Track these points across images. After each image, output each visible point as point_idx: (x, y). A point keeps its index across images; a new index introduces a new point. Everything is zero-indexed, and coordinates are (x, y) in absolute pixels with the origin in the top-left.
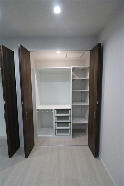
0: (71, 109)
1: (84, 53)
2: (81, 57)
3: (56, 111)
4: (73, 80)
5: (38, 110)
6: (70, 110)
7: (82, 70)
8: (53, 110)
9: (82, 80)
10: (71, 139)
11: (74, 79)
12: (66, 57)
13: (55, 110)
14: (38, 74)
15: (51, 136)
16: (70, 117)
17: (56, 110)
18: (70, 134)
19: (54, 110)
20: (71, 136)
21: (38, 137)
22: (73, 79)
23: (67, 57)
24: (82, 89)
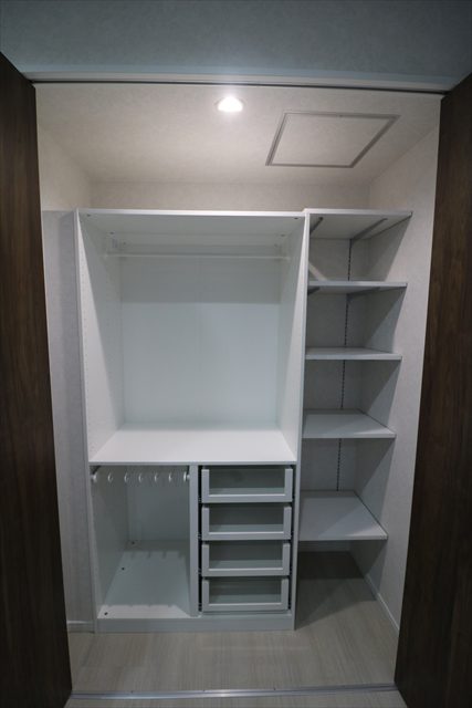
0: (293, 466)
1: (393, 118)
2: (352, 165)
3: (205, 472)
4: (311, 291)
5: (96, 468)
6: (289, 472)
7: (353, 240)
8: (187, 468)
9: (352, 295)
10: (292, 633)
11: (317, 288)
12: (269, 162)
13: (200, 467)
14: (106, 256)
15: (174, 612)
16: (288, 510)
17: (207, 467)
18: (282, 604)
19: (194, 472)
20: (291, 615)
21: (99, 621)
22: (314, 284)
23: (275, 161)
24: (345, 346)
